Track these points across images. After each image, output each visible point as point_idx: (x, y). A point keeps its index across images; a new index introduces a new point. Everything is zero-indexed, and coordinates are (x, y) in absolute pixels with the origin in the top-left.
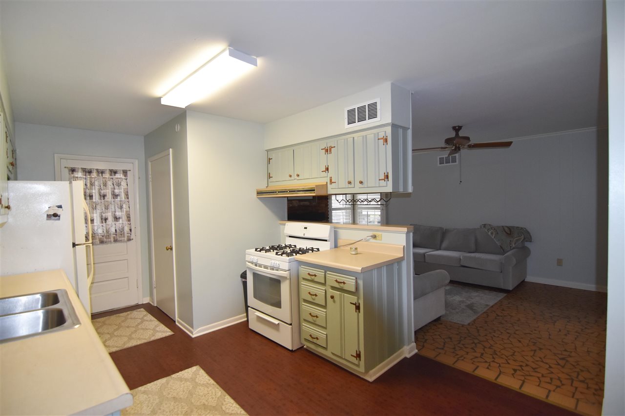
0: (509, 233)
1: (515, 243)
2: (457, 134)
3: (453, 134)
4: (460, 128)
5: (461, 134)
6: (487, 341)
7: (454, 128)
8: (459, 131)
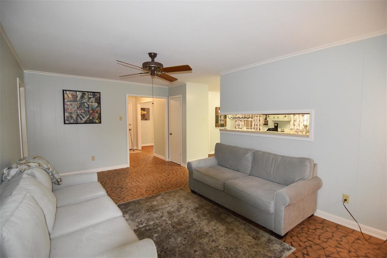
2: (153, 60)
4: (155, 55)
7: (150, 54)
8: (154, 58)
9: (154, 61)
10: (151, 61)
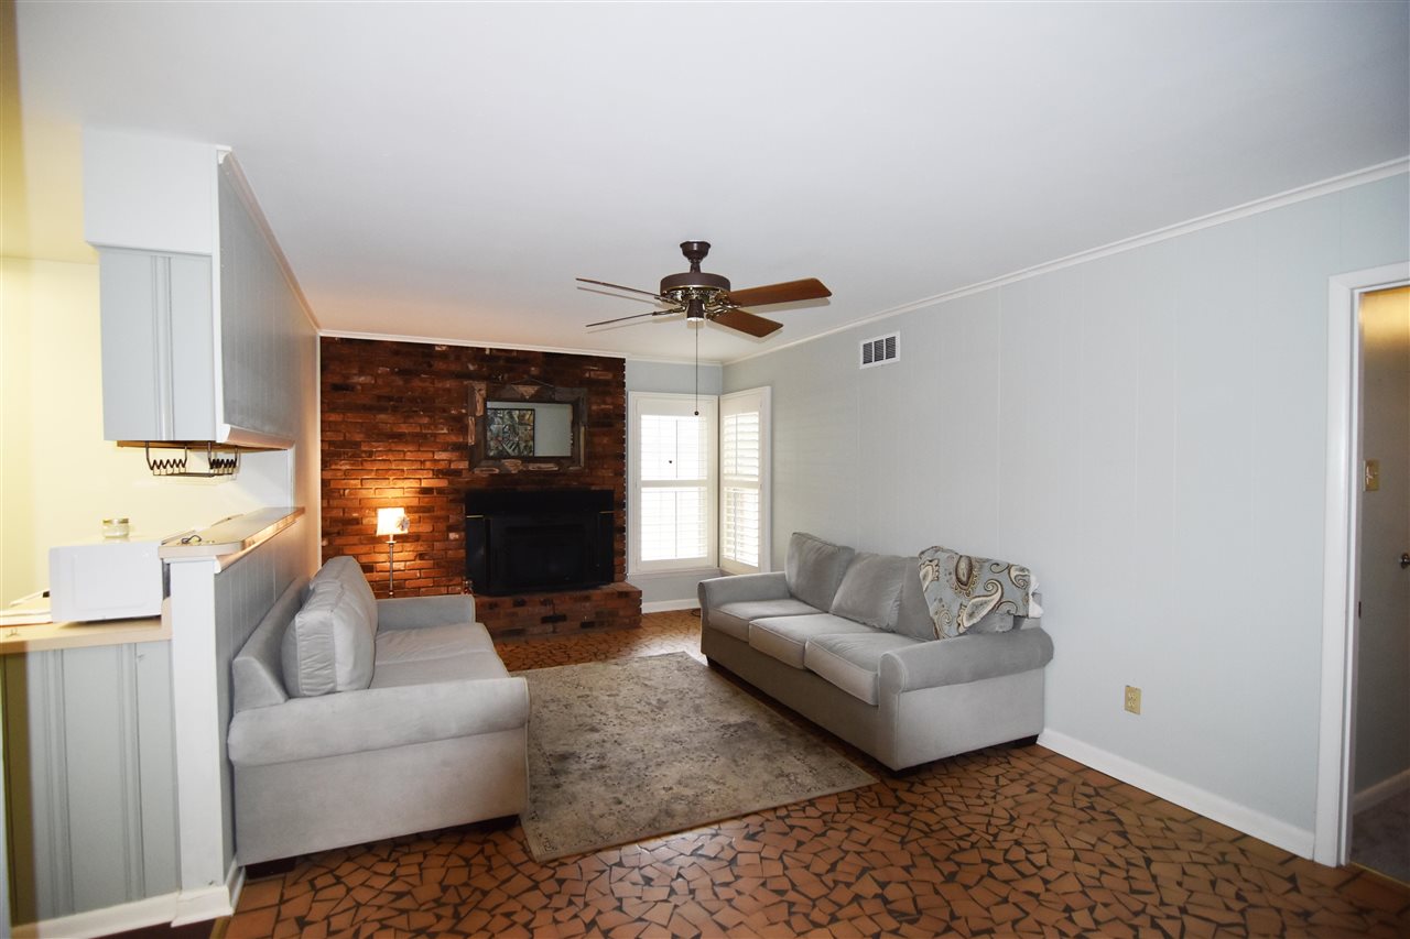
0: (964, 579)
1: (971, 615)
2: (695, 267)
3: (683, 265)
4: (704, 248)
5: (706, 266)
6: (814, 900)
7: (686, 248)
8: (701, 259)
9: (699, 270)
10: (688, 271)
